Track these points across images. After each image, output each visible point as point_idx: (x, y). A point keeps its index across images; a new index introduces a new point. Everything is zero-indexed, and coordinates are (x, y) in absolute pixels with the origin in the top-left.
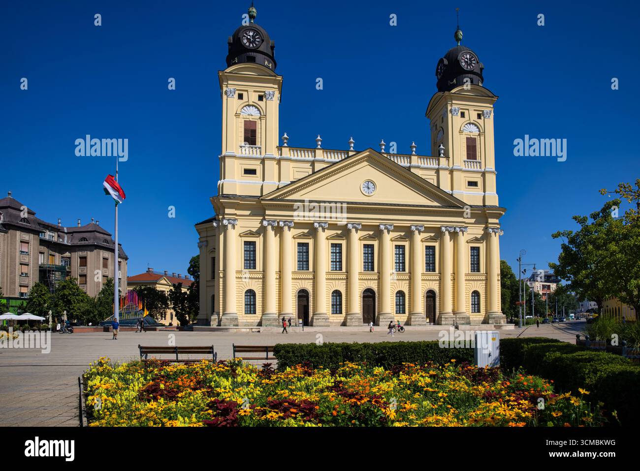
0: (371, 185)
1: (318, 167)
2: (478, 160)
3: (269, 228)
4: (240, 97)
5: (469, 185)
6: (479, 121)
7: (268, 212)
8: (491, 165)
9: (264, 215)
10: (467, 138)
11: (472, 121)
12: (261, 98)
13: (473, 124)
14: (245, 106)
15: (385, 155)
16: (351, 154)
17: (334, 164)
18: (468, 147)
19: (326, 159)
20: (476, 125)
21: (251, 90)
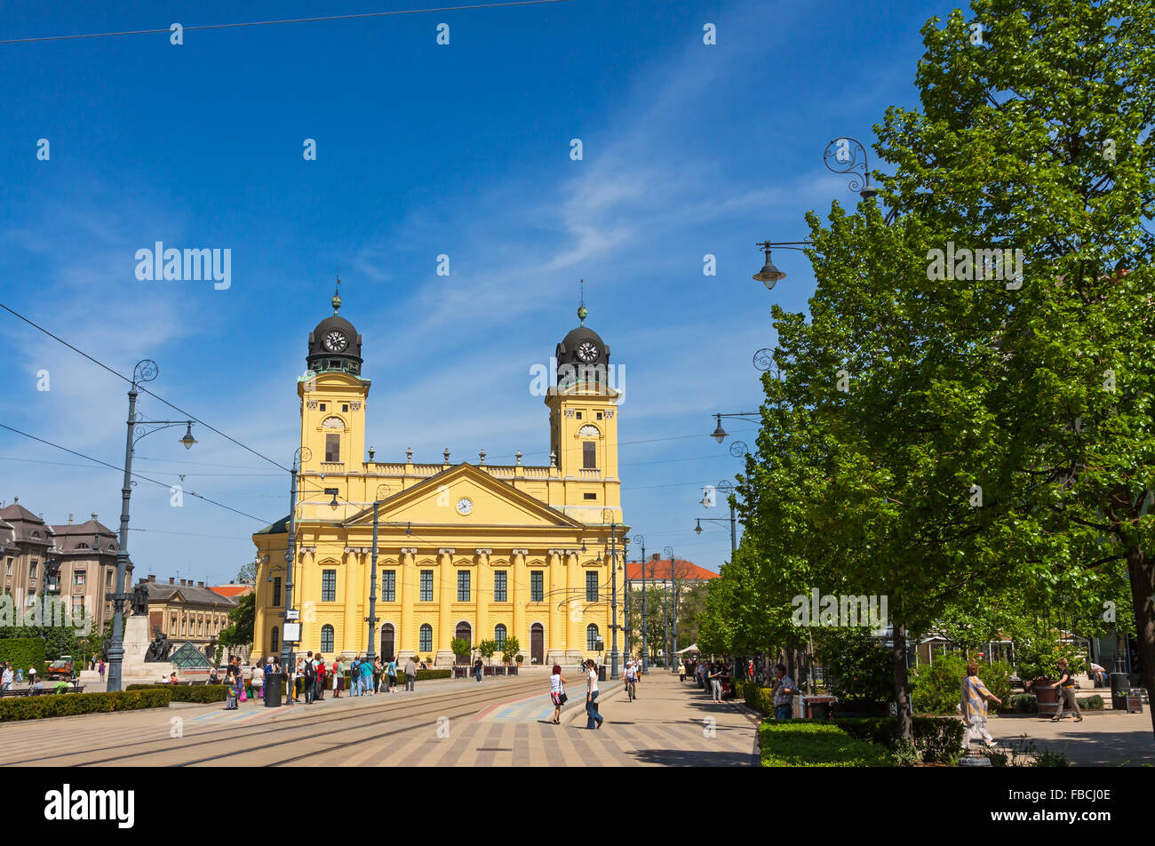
0: (467, 503)
1: (409, 483)
2: (598, 467)
3: (352, 554)
4: (323, 408)
5: (585, 498)
6: (599, 422)
7: (350, 537)
8: (613, 474)
9: (346, 540)
10: (584, 443)
11: (590, 423)
12: (345, 408)
13: (591, 426)
14: (328, 418)
15: (484, 469)
16: (445, 468)
17: (428, 480)
18: (585, 453)
19: (417, 475)
20: (595, 427)
21: (334, 400)
